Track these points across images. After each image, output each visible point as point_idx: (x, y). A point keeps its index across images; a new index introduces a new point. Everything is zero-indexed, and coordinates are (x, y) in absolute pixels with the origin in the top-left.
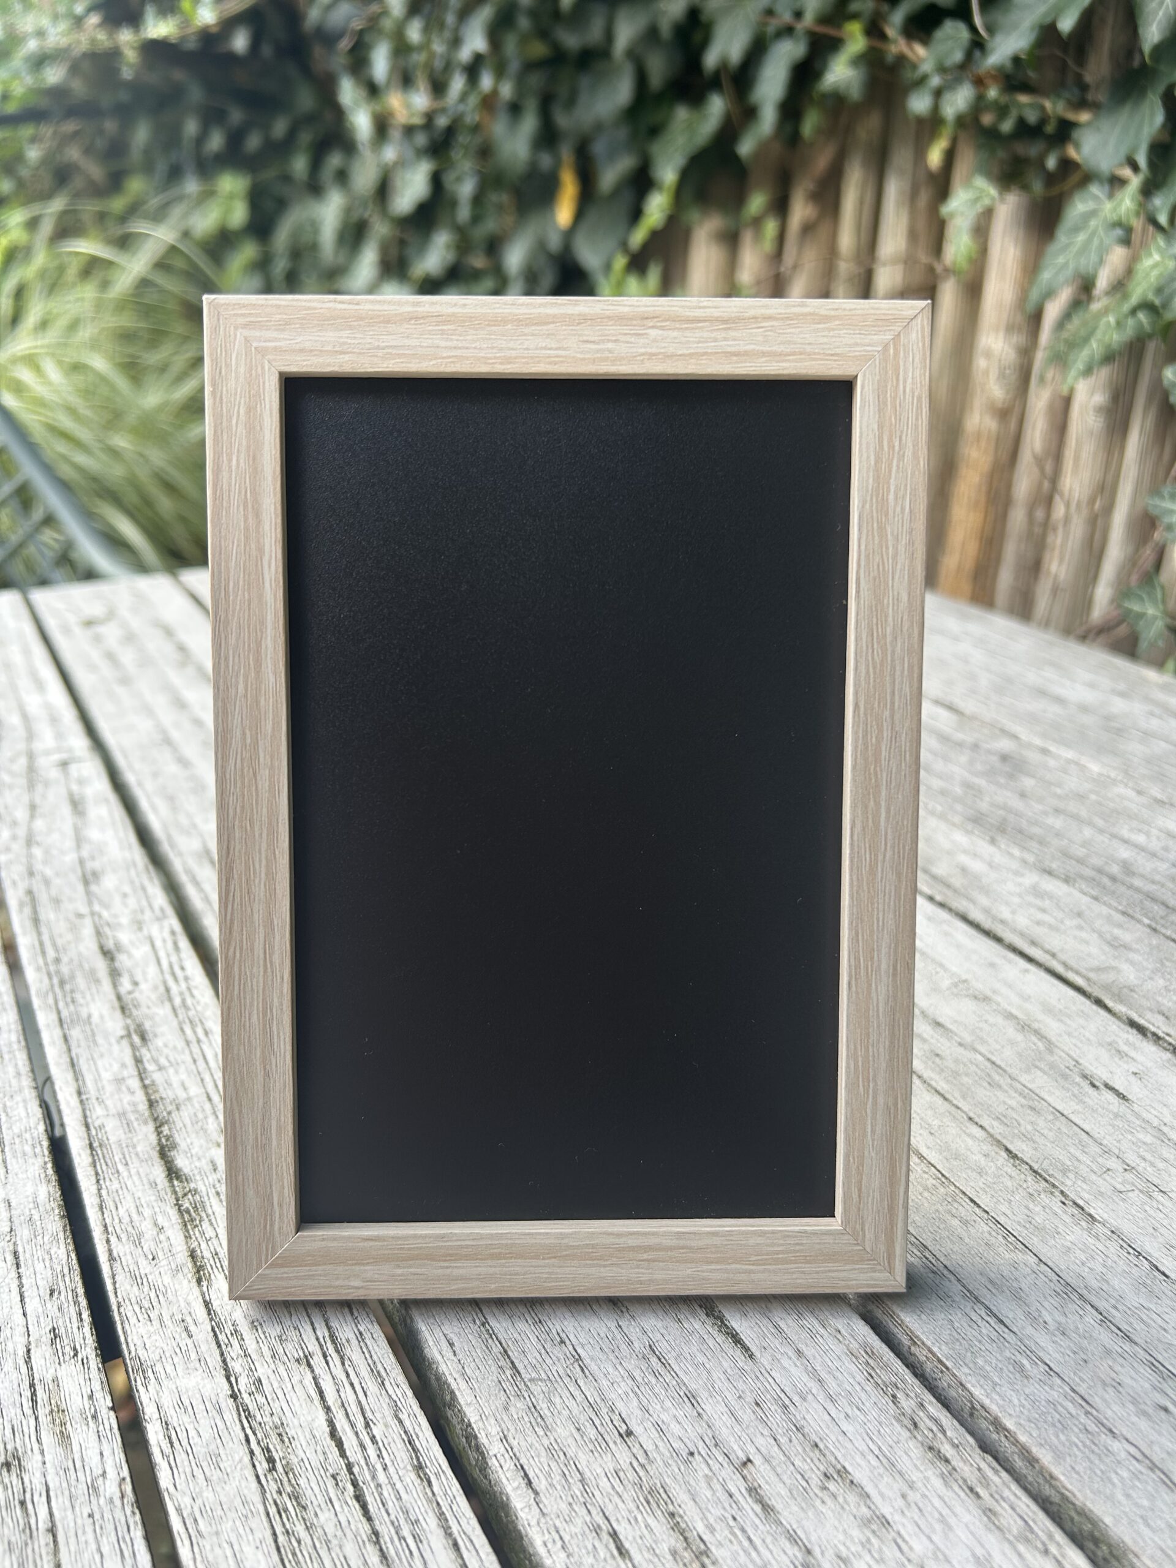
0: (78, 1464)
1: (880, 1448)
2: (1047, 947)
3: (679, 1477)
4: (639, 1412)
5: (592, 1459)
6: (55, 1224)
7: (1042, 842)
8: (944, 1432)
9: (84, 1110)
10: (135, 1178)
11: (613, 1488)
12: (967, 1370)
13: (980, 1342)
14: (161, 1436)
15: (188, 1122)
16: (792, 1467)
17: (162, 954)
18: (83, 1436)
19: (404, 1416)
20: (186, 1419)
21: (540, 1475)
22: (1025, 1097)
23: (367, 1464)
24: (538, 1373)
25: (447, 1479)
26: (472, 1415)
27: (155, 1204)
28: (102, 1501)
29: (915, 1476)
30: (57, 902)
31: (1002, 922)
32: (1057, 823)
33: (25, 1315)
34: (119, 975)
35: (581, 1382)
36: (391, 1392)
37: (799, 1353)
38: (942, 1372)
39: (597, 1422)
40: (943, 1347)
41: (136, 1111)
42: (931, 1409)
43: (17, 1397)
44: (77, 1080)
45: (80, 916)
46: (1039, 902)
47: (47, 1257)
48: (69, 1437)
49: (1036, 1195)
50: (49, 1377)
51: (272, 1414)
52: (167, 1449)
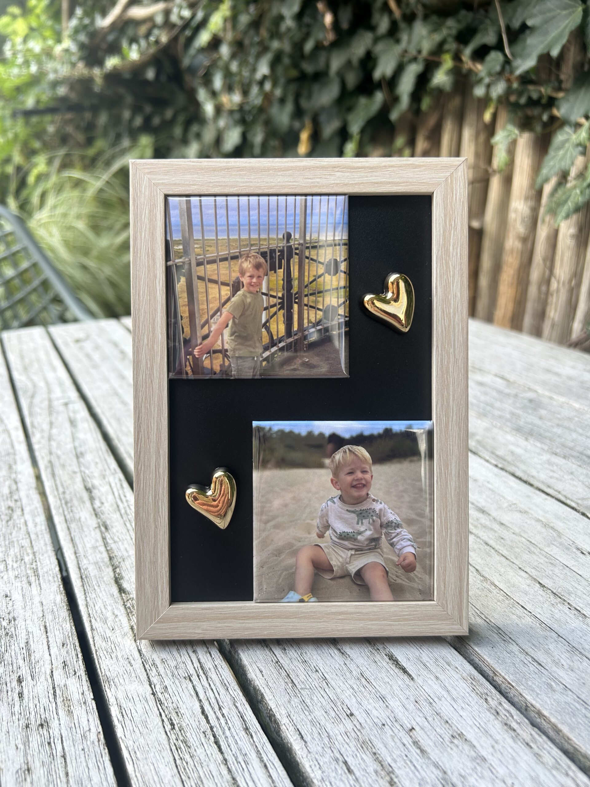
0: (77, 725)
1: (480, 724)
2: (556, 488)
3: (378, 736)
4: (357, 705)
5: (333, 726)
6: (64, 613)
7: (551, 440)
8: (512, 717)
9: (78, 561)
10: (103, 592)
11: (344, 740)
12: (523, 687)
13: (529, 674)
14: (118, 712)
15: (129, 567)
16: (435, 732)
17: (115, 490)
18: (79, 712)
19: (238, 705)
20: (130, 704)
21: (308, 734)
22: (547, 558)
23: (220, 727)
24: (305, 685)
25: (260, 735)
26: (272, 705)
27: (113, 605)
28: (89, 743)
29: (498, 737)
30: (63, 466)
31: (533, 477)
32: (559, 431)
33: (50, 655)
34: (94, 499)
35: (327, 690)
36: (231, 693)
37: (437, 678)
38: (510, 688)
39: (335, 709)
40: (511, 676)
41: (103, 562)
42: (505, 706)
43: (46, 693)
44: (74, 547)
45: (75, 472)
46: (551, 468)
47: (61, 628)
48: (72, 712)
49: (555, 604)
50: (62, 684)
51: (173, 703)
52: (121, 718)
